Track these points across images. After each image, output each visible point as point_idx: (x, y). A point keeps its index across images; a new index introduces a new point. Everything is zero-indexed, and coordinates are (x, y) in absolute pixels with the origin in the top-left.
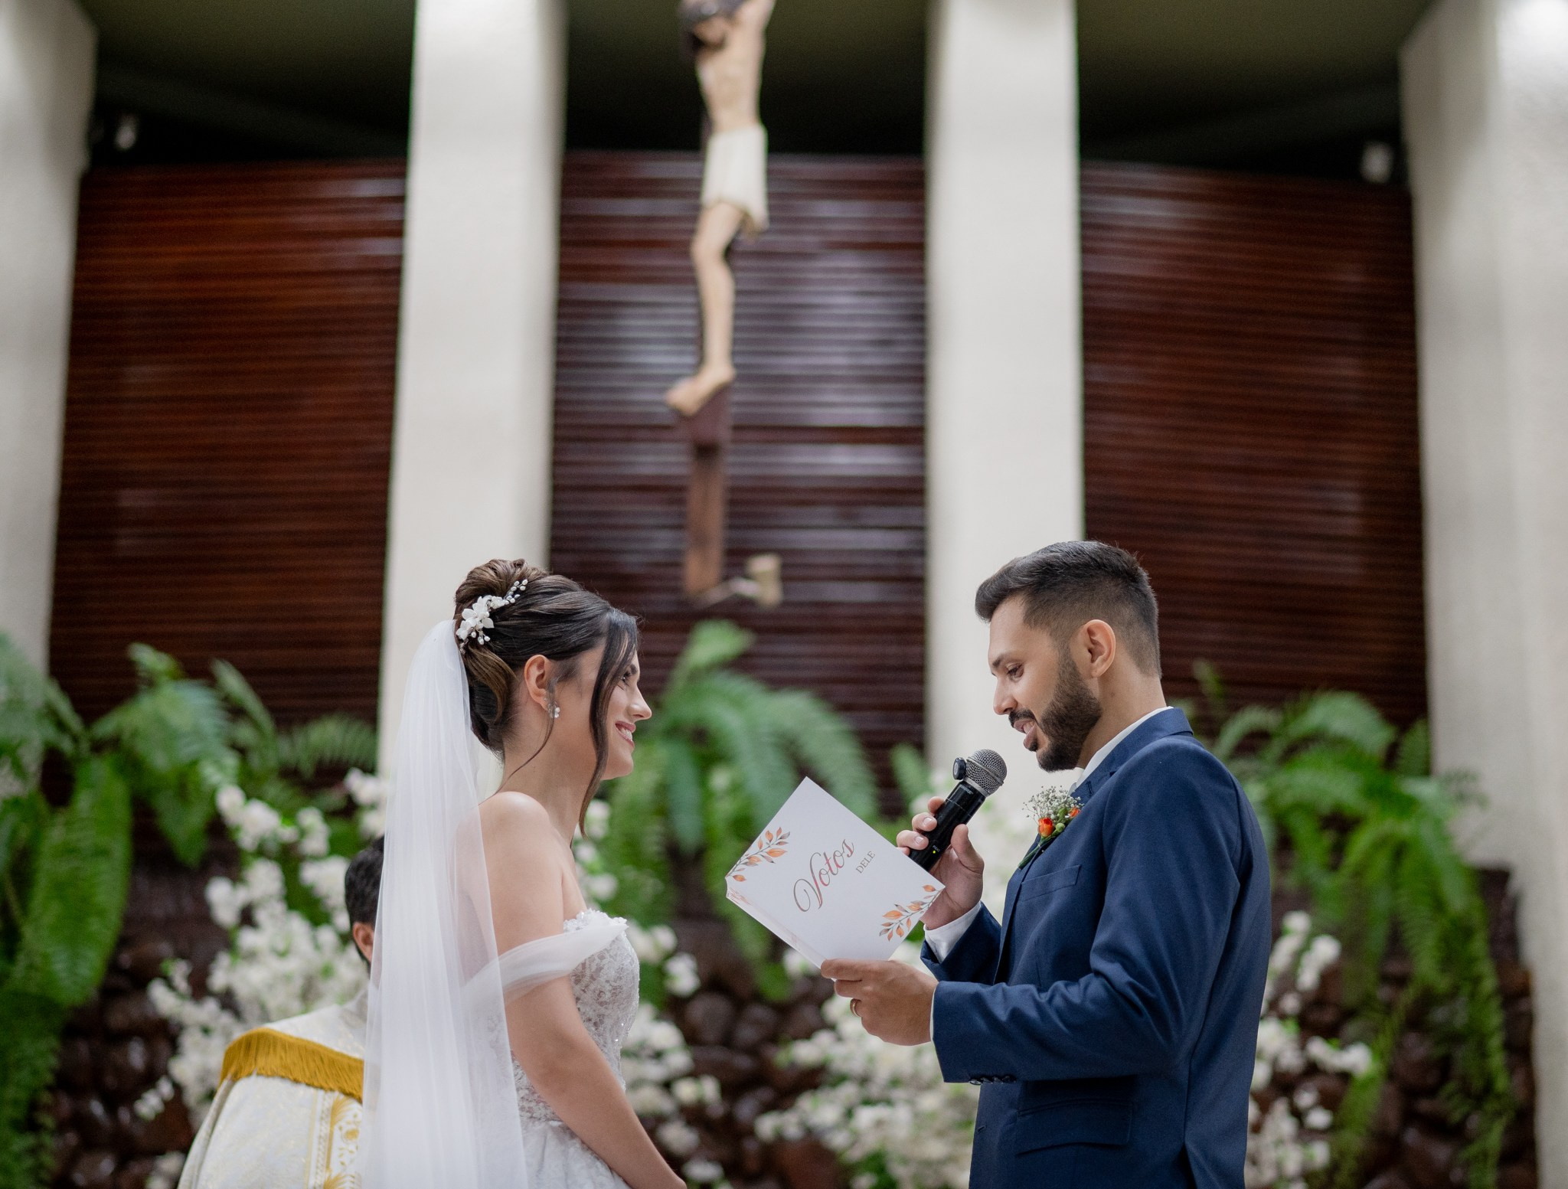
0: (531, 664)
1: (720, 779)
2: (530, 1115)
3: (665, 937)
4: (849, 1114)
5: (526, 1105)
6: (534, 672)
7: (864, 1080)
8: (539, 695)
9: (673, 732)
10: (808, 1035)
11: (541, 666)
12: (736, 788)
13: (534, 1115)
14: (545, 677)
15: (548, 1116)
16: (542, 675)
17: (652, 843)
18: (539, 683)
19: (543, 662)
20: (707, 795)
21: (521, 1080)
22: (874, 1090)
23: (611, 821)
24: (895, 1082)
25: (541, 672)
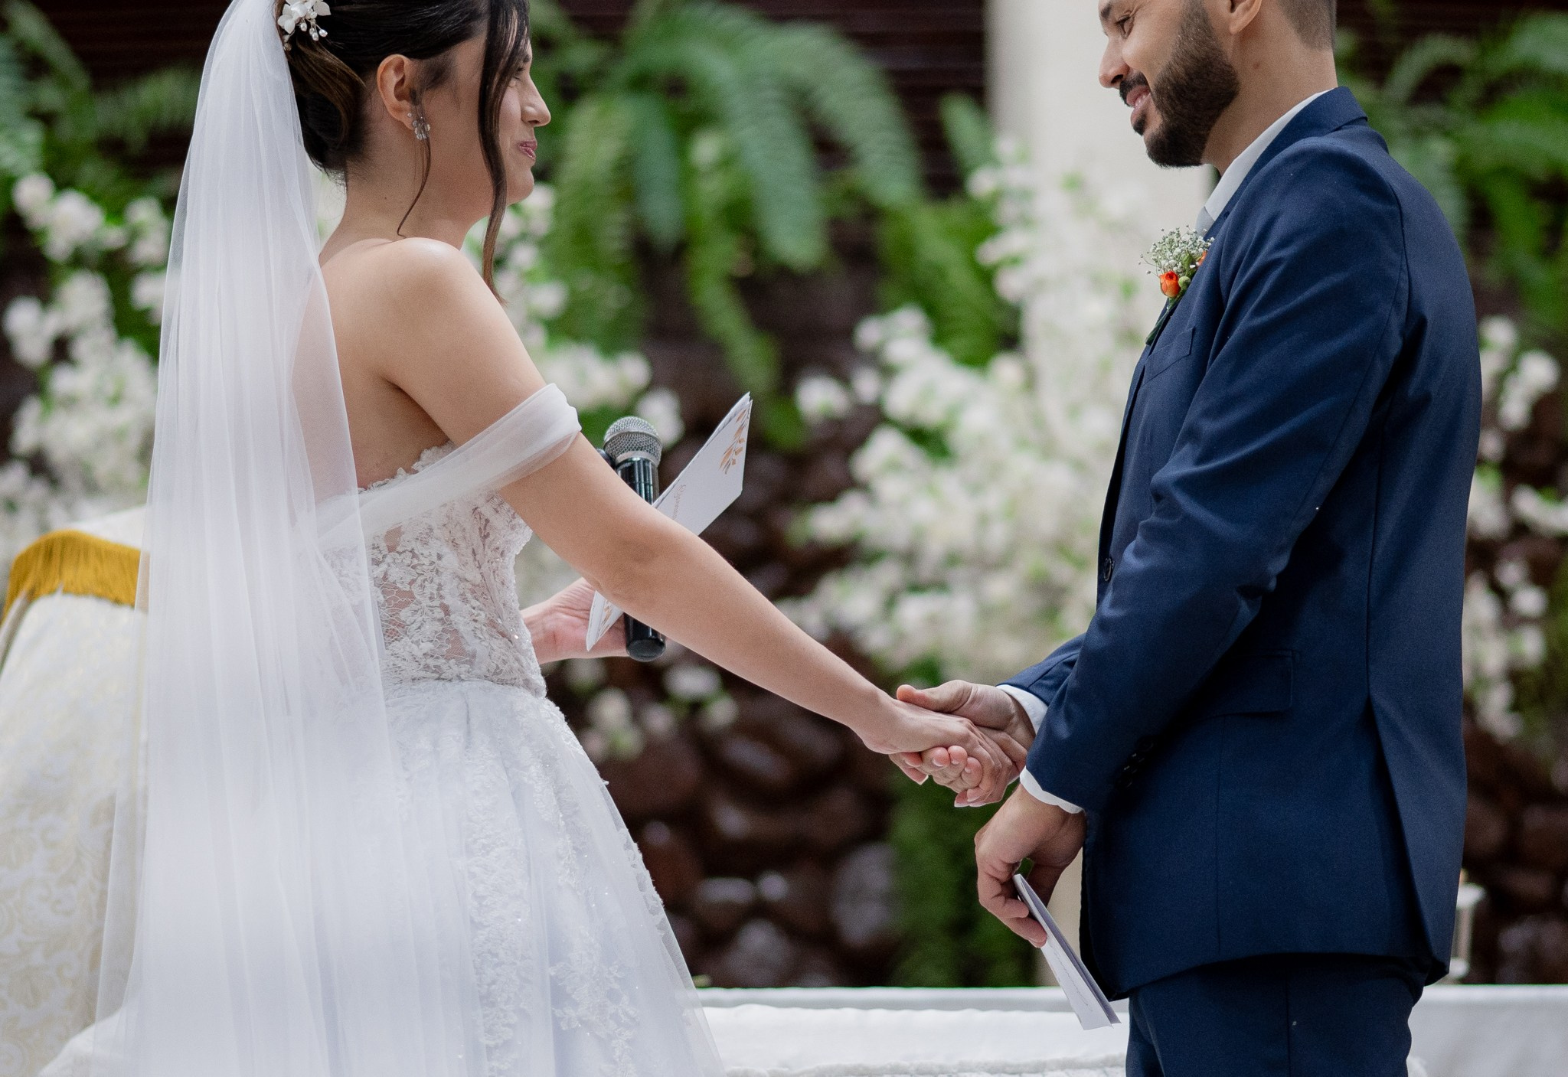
0: (385, 69)
1: (706, 148)
2: (437, 676)
3: (634, 369)
4: (891, 602)
5: (431, 662)
6: (392, 79)
7: (909, 557)
8: (399, 110)
9: (640, 84)
10: (830, 496)
11: (399, 68)
12: (727, 162)
13: (443, 676)
14: (406, 83)
15: (462, 676)
16: (402, 81)
17: (613, 238)
18: (398, 91)
19: (402, 63)
20: (687, 175)
21: (422, 629)
22: (926, 571)
23: (557, 211)
24: (953, 559)
25: (401, 77)
